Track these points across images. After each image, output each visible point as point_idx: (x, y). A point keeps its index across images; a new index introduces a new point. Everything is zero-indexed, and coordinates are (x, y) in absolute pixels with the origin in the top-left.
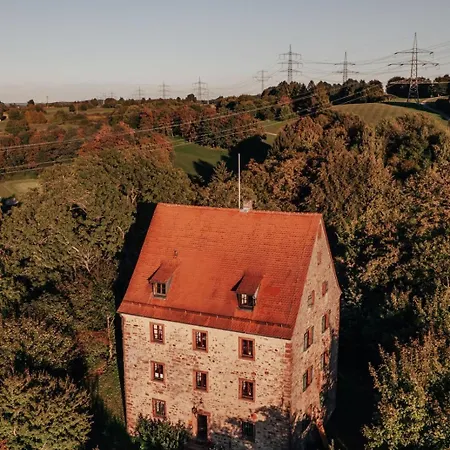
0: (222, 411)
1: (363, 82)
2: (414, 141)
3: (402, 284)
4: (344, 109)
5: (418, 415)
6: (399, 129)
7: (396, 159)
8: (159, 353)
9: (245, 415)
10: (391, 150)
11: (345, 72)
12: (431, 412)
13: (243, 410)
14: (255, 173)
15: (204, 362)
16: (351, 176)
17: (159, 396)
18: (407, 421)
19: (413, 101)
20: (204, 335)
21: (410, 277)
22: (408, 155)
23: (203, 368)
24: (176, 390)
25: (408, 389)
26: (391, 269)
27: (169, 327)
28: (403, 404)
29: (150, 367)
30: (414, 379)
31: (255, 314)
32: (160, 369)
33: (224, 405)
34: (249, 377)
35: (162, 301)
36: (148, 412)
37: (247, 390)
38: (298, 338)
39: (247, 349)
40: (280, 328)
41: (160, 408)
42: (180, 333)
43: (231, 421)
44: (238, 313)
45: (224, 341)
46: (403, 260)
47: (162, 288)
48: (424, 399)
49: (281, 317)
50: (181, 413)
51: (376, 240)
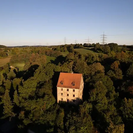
0: (71, 99)
1: (79, 44)
2: (90, 58)
3: (91, 82)
4: (76, 50)
5: (95, 97)
6: (87, 55)
7: (87, 61)
8: (62, 92)
9: (74, 99)
10: (86, 59)
11: (76, 42)
12: (96, 97)
13: (73, 98)
14: (65, 64)
15: (68, 93)
16: (81, 65)
17: (62, 98)
18: (93, 98)
19: (88, 48)
20: (68, 89)
21: (92, 81)
22: (89, 60)
23: (68, 94)
24: (64, 96)
25: (94, 94)
26: (89, 80)
27: (64, 89)
28: (93, 96)
29: (61, 94)
30: (94, 93)
31: (75, 86)
32: (62, 94)
33: (71, 98)
34: (74, 94)
35: (62, 85)
36: (60, 100)
37: (74, 96)
38: (80, 89)
39: (74, 91)
40: (78, 88)
41: (62, 99)
42: (65, 89)
43: (72, 100)
44: (72, 86)
45: (71, 90)
46: (91, 79)
47: (62, 84)
48: (95, 95)
49: (78, 87)
50: (65, 100)
51: (87, 76)
